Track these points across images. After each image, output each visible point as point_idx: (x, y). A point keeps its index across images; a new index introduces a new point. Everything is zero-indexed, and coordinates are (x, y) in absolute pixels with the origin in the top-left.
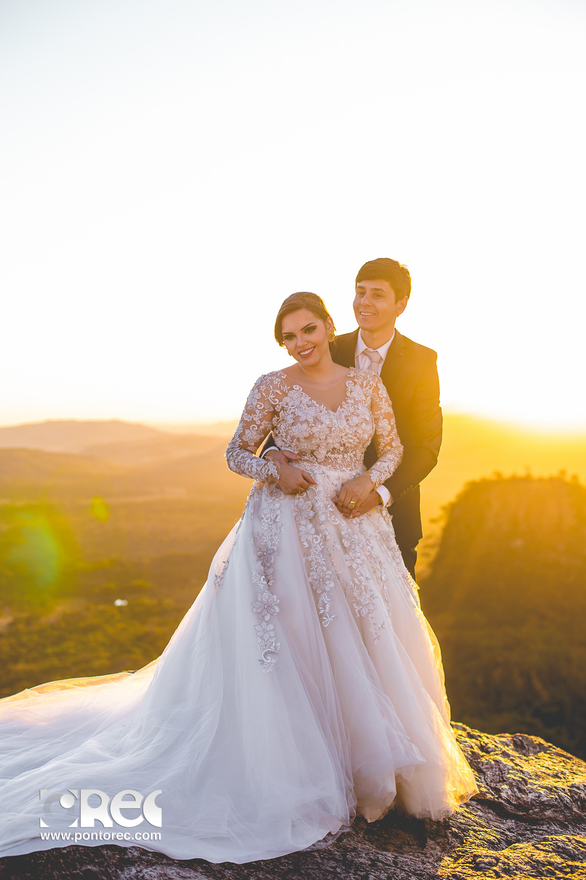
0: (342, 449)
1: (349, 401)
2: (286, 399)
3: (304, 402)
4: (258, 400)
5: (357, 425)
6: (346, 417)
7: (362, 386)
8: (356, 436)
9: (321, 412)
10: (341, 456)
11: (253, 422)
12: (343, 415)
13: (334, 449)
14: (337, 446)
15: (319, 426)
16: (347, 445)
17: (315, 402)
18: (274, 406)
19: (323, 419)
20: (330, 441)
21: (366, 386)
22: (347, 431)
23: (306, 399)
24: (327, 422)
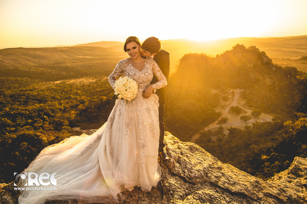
0: (143, 82)
1: (145, 68)
2: (126, 68)
3: (131, 69)
4: (119, 67)
5: (147, 76)
6: (144, 73)
7: (149, 64)
8: (147, 79)
9: (136, 72)
10: (143, 84)
11: (117, 72)
12: (143, 73)
13: (141, 83)
14: (141, 82)
15: (136, 76)
16: (144, 81)
17: (135, 69)
18: (123, 70)
19: (137, 74)
20: (139, 80)
21: (151, 64)
22: (144, 77)
23: (132, 68)
24: (138, 75)
